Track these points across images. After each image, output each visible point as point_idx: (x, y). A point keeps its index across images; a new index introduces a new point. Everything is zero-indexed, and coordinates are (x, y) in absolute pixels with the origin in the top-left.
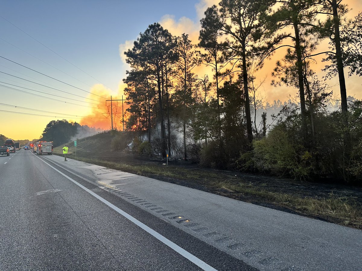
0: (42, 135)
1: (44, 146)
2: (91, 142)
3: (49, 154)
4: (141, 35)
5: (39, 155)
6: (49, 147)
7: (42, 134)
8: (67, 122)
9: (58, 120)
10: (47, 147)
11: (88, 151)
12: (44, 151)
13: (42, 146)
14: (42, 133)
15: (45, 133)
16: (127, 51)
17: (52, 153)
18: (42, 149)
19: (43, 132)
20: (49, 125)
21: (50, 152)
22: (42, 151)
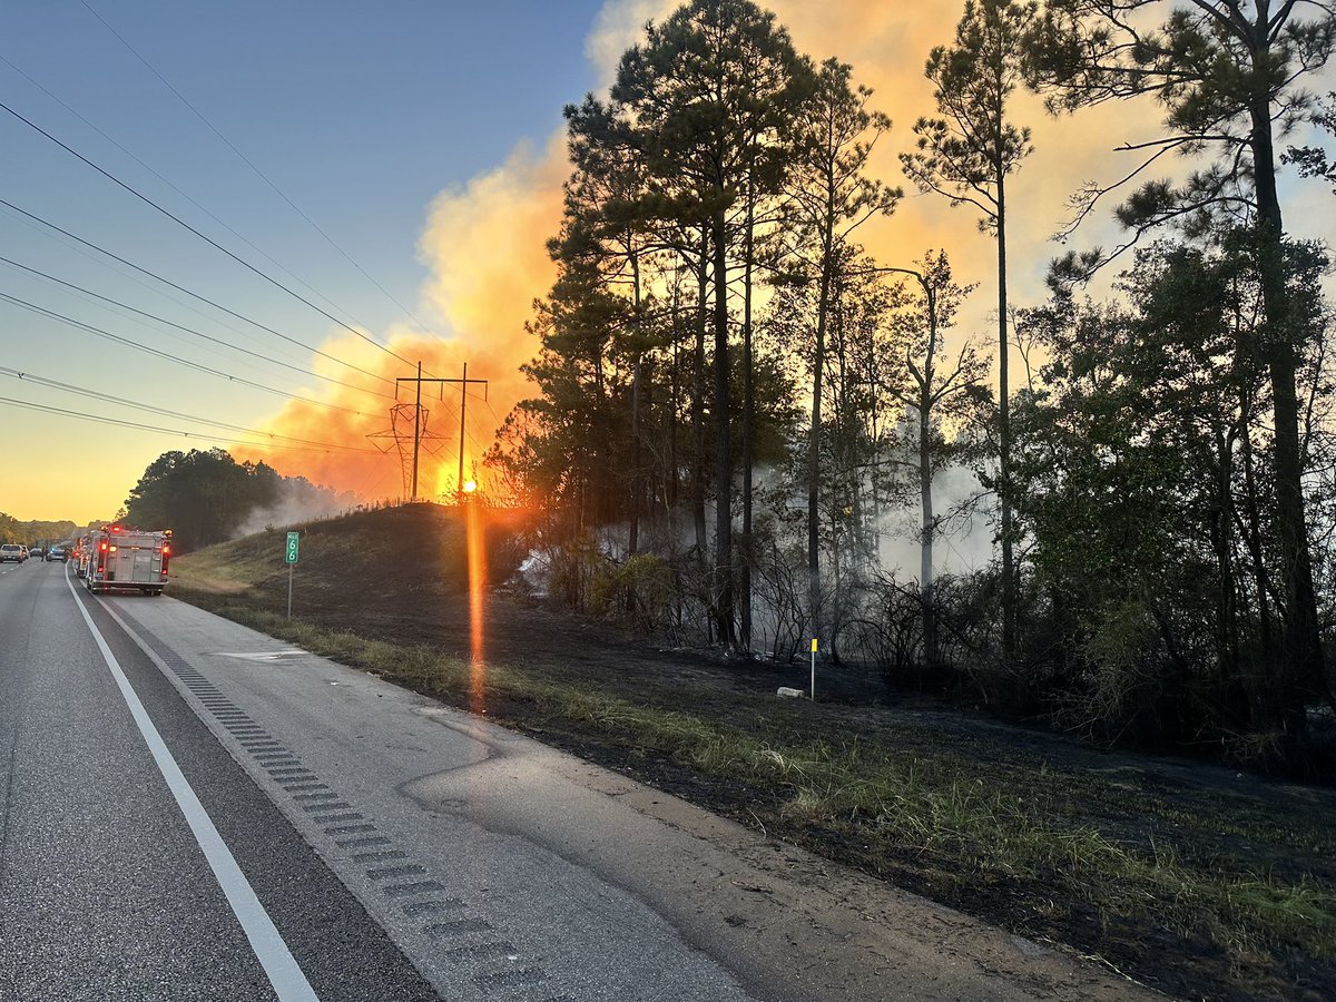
0: (125, 507)
1: (125, 553)
2: (332, 545)
3: (148, 592)
4: (651, 31)
5: (95, 593)
6: (147, 560)
7: (126, 502)
8: (228, 460)
9: (193, 450)
10: (141, 557)
11: (322, 585)
12: (123, 577)
13: (113, 549)
14: (128, 496)
15: (138, 496)
16: (580, 103)
17: (161, 587)
18: (112, 563)
19: (131, 494)
20: (157, 469)
21: (154, 581)
22: (111, 576)
